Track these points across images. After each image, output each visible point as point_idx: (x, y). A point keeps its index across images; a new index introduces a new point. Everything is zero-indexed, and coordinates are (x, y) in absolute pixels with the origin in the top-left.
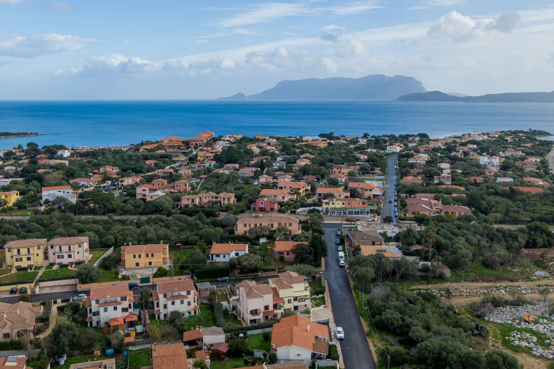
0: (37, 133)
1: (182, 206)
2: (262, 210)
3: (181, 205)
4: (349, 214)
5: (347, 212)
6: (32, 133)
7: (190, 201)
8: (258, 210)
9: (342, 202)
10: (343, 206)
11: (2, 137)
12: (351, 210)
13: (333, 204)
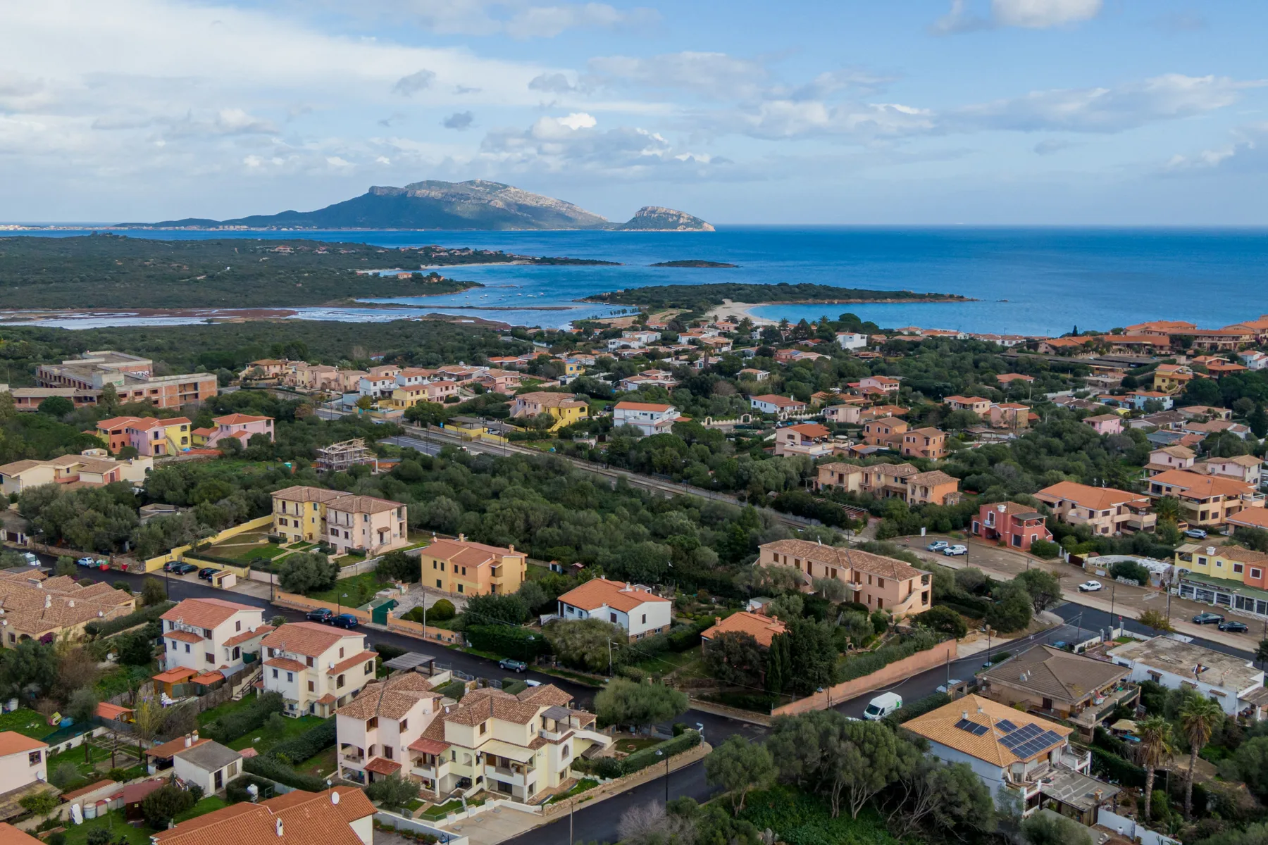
0: (962, 297)
1: (820, 487)
2: (993, 536)
3: (817, 484)
4: (1239, 604)
5: (1233, 598)
6: (951, 296)
7: (836, 477)
8: (984, 536)
9: (1233, 563)
10: (1237, 576)
11: (889, 300)
12: (1246, 594)
13: (1202, 561)
